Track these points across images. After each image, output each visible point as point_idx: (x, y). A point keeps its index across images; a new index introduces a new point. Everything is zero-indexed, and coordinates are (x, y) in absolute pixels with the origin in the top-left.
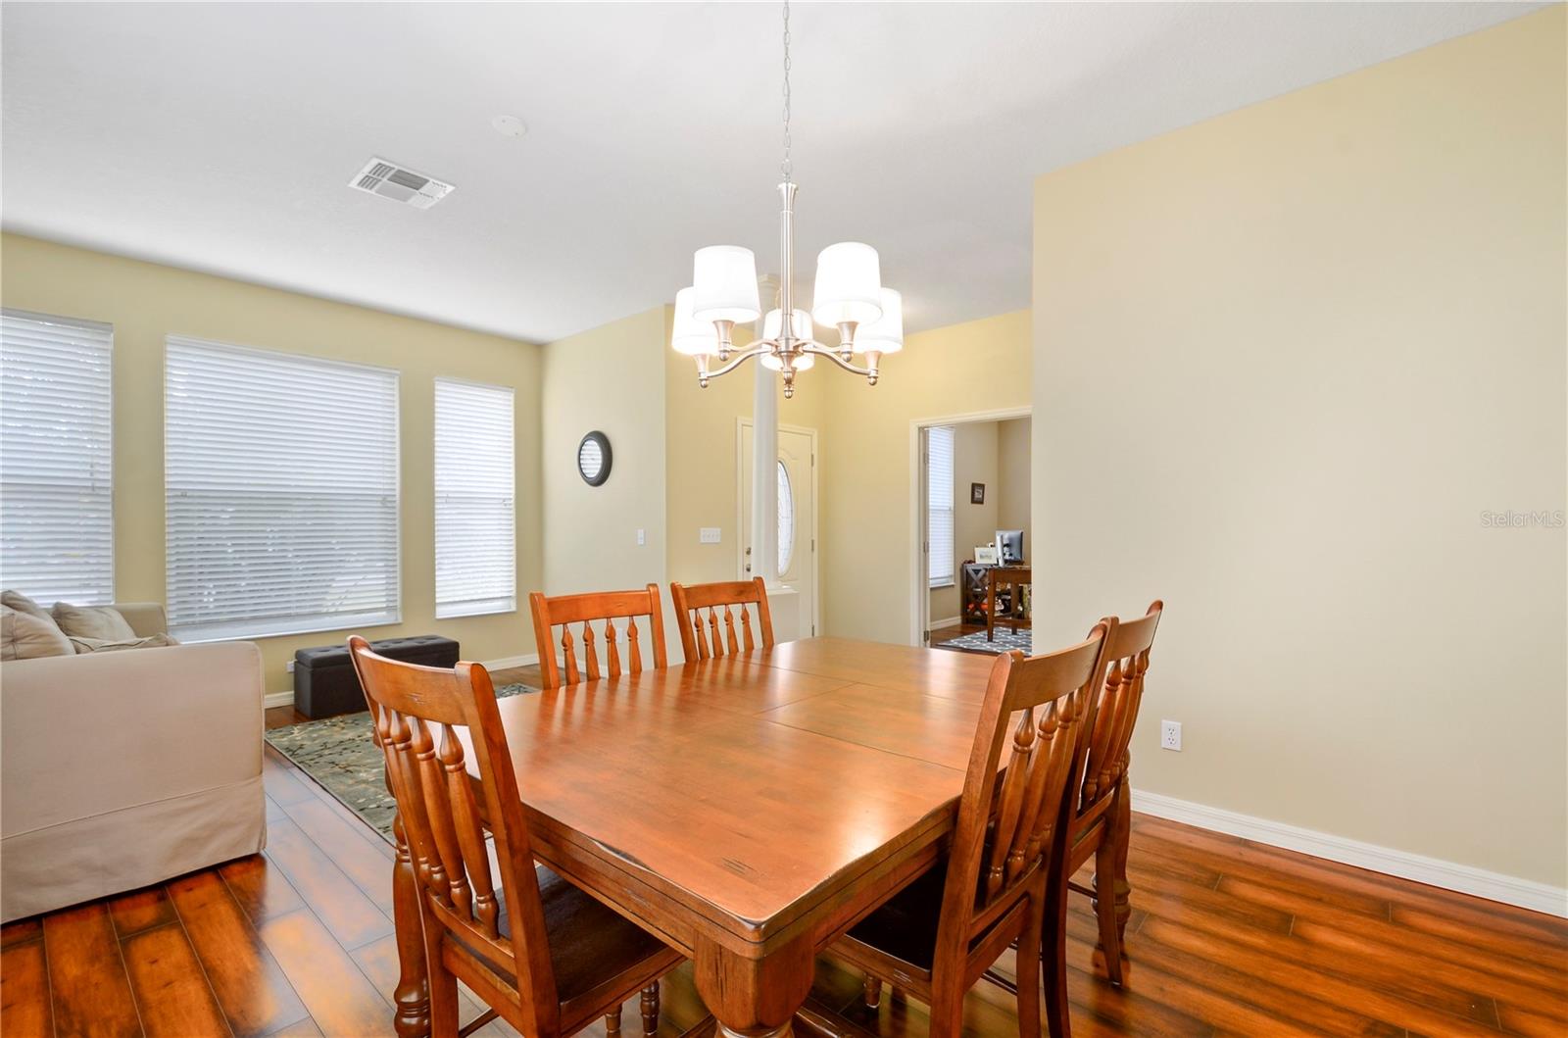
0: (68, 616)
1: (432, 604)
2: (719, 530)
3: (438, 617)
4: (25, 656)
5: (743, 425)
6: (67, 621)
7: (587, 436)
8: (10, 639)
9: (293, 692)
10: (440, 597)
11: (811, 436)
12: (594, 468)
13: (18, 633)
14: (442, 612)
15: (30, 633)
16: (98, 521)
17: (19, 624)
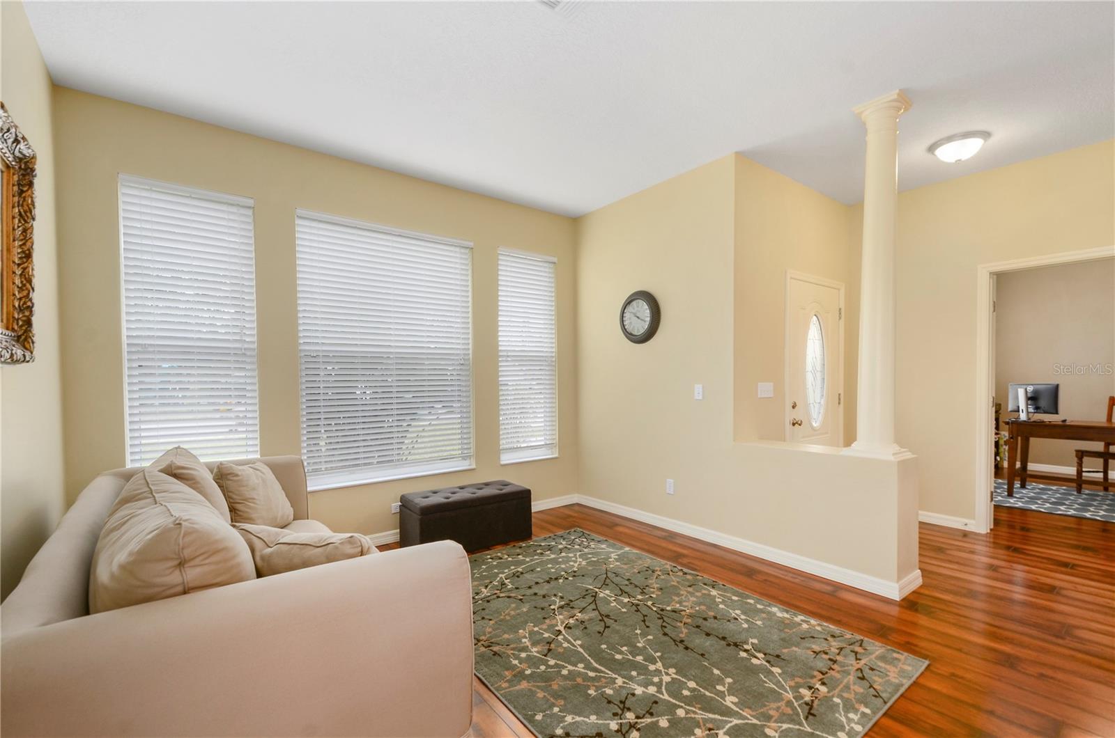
0: (228, 477)
1: (497, 452)
2: (772, 384)
3: (502, 463)
4: (197, 583)
5: (791, 278)
6: (229, 482)
7: (633, 295)
8: (176, 562)
9: (399, 530)
10: (504, 444)
11: (839, 290)
12: (640, 327)
13: (187, 553)
14: (506, 459)
15: (202, 551)
16: (246, 378)
17: (187, 539)
